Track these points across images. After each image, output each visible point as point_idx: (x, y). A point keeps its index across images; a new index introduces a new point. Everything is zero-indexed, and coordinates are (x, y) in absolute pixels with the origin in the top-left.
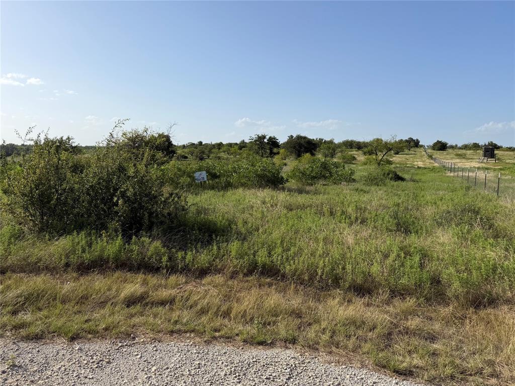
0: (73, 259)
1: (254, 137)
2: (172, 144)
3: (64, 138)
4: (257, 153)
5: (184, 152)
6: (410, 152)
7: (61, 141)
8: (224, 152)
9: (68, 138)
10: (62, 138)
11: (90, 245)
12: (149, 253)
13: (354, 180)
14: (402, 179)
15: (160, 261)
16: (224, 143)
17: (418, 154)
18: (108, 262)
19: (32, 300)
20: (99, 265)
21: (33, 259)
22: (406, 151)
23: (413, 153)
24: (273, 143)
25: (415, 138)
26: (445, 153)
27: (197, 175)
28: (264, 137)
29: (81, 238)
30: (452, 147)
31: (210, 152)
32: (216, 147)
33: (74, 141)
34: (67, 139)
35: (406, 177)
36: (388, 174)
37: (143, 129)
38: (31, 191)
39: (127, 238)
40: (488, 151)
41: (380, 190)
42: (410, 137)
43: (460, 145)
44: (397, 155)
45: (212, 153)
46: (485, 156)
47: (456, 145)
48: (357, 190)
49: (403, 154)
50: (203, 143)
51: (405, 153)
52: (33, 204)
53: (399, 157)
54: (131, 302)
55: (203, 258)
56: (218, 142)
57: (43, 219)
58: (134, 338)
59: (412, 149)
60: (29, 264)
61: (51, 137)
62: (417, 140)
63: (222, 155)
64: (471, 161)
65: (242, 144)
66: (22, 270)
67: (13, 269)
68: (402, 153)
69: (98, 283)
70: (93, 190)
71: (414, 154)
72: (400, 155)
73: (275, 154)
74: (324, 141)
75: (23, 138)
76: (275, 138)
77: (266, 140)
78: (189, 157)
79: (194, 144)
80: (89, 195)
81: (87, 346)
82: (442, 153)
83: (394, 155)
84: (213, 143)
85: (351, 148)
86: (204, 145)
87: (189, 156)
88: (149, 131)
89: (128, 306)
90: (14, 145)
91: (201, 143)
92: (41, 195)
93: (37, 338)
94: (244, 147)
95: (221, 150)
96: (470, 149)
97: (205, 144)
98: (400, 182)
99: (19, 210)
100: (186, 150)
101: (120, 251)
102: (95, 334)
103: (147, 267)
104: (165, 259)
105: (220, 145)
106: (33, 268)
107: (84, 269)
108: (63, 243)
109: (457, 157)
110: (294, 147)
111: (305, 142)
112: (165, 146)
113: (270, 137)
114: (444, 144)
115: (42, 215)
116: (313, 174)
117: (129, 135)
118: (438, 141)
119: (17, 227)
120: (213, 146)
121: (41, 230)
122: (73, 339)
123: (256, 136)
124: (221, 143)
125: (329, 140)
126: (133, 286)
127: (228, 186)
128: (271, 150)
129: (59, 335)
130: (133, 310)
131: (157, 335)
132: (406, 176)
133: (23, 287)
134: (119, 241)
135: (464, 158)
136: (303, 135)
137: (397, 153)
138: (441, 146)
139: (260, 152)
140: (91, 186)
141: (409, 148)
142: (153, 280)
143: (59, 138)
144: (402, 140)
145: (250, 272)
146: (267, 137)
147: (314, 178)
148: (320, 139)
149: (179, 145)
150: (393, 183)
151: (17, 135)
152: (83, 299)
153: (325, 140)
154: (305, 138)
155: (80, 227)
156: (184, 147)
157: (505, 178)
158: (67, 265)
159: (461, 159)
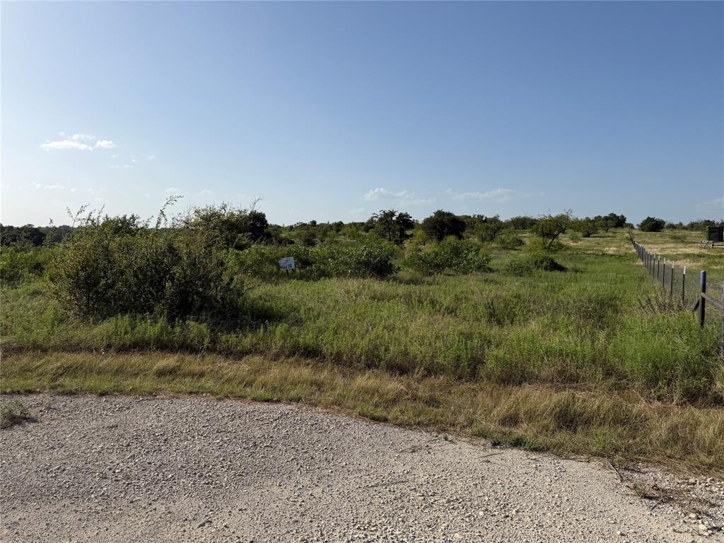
0: (116, 341)
1: (379, 214)
2: (267, 225)
3: (128, 218)
4: (384, 236)
5: (290, 235)
6: (607, 234)
7: (124, 221)
8: (345, 234)
9: (133, 217)
10: (125, 218)
11: (133, 328)
12: (192, 335)
13: (491, 270)
14: (561, 269)
15: (201, 342)
16: (345, 223)
17: (619, 236)
18: (150, 344)
19: (69, 371)
20: (140, 346)
21: (76, 340)
22: (601, 232)
23: (611, 235)
24: (405, 222)
25: (618, 214)
26: (658, 234)
27: (282, 262)
28: (392, 214)
29: (124, 321)
30: (672, 227)
31: (325, 234)
32: (334, 229)
33: (140, 220)
34: (131, 218)
35: (567, 266)
36: (542, 262)
37: (220, 205)
38: (77, 274)
39: (171, 320)
40: (715, 232)
41: (517, 280)
42: (611, 212)
43: (686, 224)
44: (587, 238)
45: (327, 236)
46: (710, 239)
47: (681, 224)
48: (486, 281)
49: (596, 237)
50: (317, 223)
51: (600, 235)
52: (78, 287)
53: (589, 241)
54: (161, 373)
55: (248, 341)
56: (338, 221)
57: (88, 303)
58: (156, 396)
59: (611, 230)
60: (71, 345)
61: (112, 216)
62: (622, 216)
63: (341, 238)
64: (691, 247)
65: (370, 225)
66: (64, 350)
67: (55, 349)
68: (596, 235)
69: (135, 359)
70: (141, 272)
71: (612, 237)
72: (592, 239)
73: (408, 237)
74: (484, 219)
75: (74, 217)
76: (407, 215)
77: (394, 218)
79: (305, 224)
80: (137, 277)
81: (114, 399)
82: (655, 234)
83: (582, 238)
84: (331, 223)
85: (524, 228)
86: (318, 226)
87: (296, 241)
88: (228, 207)
89: (159, 377)
90: (68, 227)
91: (314, 223)
92: (89, 277)
93: (71, 393)
94: (372, 228)
95: (341, 233)
96: (697, 229)
97: (321, 224)
98: (557, 273)
99: (64, 294)
100: (294, 233)
101: (161, 334)
102: (122, 392)
103: (188, 348)
104: (207, 341)
105: (339, 226)
107: (124, 349)
108: (105, 328)
109: (673, 240)
110: (434, 228)
111: (448, 220)
112: (255, 225)
113: (401, 214)
114: (657, 222)
115: (89, 298)
116: (438, 261)
117: (203, 213)
118: (648, 218)
119: (62, 311)
120: (330, 227)
121: (87, 314)
122: (102, 395)
123: (382, 213)
124: (341, 223)
125: (492, 217)
126: (170, 361)
128: (402, 231)
129: (91, 393)
130: (162, 378)
131: (177, 394)
132: (569, 265)
133: (63, 361)
134: (162, 322)
135: (683, 242)
136: (445, 210)
137: (588, 236)
138: (654, 226)
139: (387, 234)
140: (139, 268)
141: (606, 228)
142: (188, 358)
143: (121, 217)
144: (599, 217)
145: (292, 354)
146: (397, 214)
147: (438, 266)
148: (478, 216)
149: (286, 226)
150: (544, 273)
151: (69, 214)
152: (119, 371)
153: (486, 218)
154: (449, 214)
155: (124, 311)
156: (291, 228)
157: (715, 268)
158: (109, 346)
159: (676, 243)
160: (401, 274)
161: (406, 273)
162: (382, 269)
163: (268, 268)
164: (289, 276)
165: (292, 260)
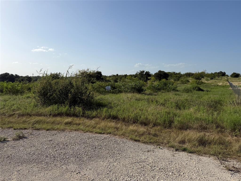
0: (52, 113)
1: (139, 72)
2: (102, 75)
3: (58, 73)
5: (110, 79)
6: (219, 78)
7: (57, 74)
9: (59, 73)
10: (57, 73)
11: (58, 109)
12: (77, 111)
13: (177, 91)
15: (80, 114)
16: (128, 75)
17: (223, 79)
18: (63, 114)
19: (38, 122)
20: (60, 115)
21: (40, 113)
22: (217, 78)
23: (220, 79)
24: (148, 74)
25: (223, 72)
26: (237, 78)
27: (106, 88)
28: (144, 72)
29: (55, 106)
31: (121, 79)
35: (204, 90)
36: (195, 88)
37: (87, 69)
38: (41, 91)
39: (70, 106)
41: (187, 94)
42: (220, 71)
44: (211, 80)
49: (215, 79)
50: (119, 75)
51: (216, 79)
52: (41, 95)
53: (212, 81)
54: (66, 124)
55: (94, 113)
56: (125, 74)
57: (44, 101)
58: (64, 131)
59: (220, 77)
60: (39, 114)
62: (224, 72)
63: (126, 80)
65: (136, 75)
66: (36, 115)
67: (34, 115)
69: (58, 119)
70: (61, 90)
71: (221, 79)
72: (213, 80)
73: (149, 79)
74: (175, 73)
76: (149, 72)
77: (144, 73)
78: (111, 81)
79: (114, 75)
80: (60, 92)
81: (51, 132)
82: (236, 79)
83: (210, 80)
84: (123, 75)
85: (189, 76)
88: (89, 70)
91: (117, 75)
92: (44, 92)
93: (38, 129)
94: (137, 76)
95: (126, 78)
98: (201, 92)
99: (37, 98)
100: (111, 78)
101: (67, 110)
102: (54, 129)
103: (75, 115)
105: (126, 76)
106: (40, 115)
107: (55, 115)
108: (50, 108)
110: (158, 76)
111: (163, 74)
112: (98, 76)
113: (146, 72)
114: (237, 74)
115: (44, 99)
117: (81, 72)
118: (234, 73)
119: (36, 103)
120: (123, 76)
121: (44, 104)
122: (47, 130)
123: (140, 71)
124: (126, 75)
126: (69, 119)
127: (120, 92)
128: (147, 77)
129: (44, 129)
130: (67, 125)
131: (71, 130)
133: (36, 119)
134: (67, 107)
136: (162, 70)
137: (212, 79)
138: (236, 76)
139: (142, 78)
140: (60, 89)
142: (75, 119)
143: (56, 73)
144: (216, 72)
145: (109, 118)
146: (145, 72)
147: (159, 89)
148: (173, 72)
149: (108, 76)
152: (53, 123)
154: (163, 72)
155: (56, 103)
156: (110, 76)
158: (50, 115)
160: (146, 92)
161: (148, 92)
162: (140, 90)
163: (102, 89)
164: (109, 92)
165: (110, 87)
